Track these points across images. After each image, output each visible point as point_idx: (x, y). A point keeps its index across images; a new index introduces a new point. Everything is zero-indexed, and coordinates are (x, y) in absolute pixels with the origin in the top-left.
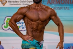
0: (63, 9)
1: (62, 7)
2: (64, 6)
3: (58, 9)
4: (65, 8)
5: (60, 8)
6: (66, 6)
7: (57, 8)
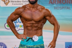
0: (64, 9)
1: (63, 7)
2: (66, 6)
3: (60, 9)
4: (67, 8)
5: (61, 8)
6: (67, 6)
7: (58, 8)
